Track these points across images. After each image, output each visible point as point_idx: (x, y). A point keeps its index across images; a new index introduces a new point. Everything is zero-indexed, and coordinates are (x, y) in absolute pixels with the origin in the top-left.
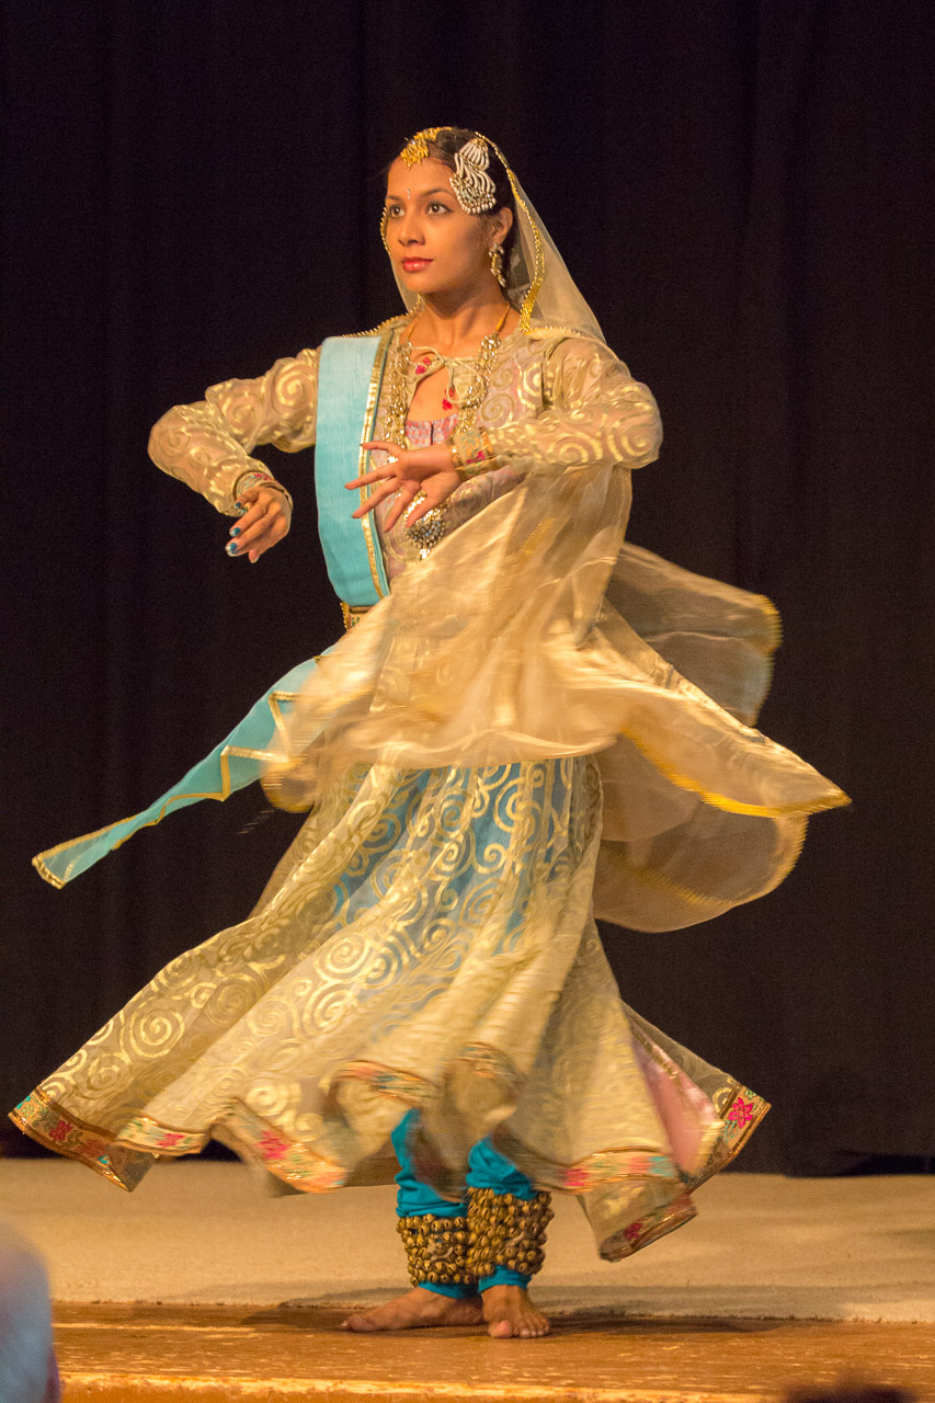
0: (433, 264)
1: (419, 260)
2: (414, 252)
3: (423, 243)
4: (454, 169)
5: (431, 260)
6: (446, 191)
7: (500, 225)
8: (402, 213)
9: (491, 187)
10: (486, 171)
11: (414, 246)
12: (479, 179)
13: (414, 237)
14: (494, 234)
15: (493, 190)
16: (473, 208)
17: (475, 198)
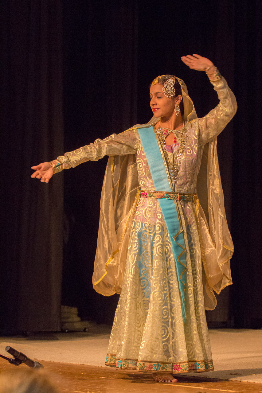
1: (156, 109)
3: (156, 105)
4: (164, 86)
5: (159, 109)
6: (161, 93)
7: (179, 99)
8: (152, 98)
9: (174, 91)
10: (174, 86)
11: (154, 106)
13: (154, 103)
14: (177, 102)
15: (175, 91)
16: (168, 96)
17: (169, 93)
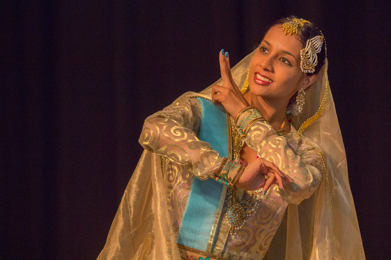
3: (272, 72)
6: (293, 56)
7: (308, 81)
9: (316, 63)
10: (318, 54)
12: (313, 57)
13: (268, 68)
17: (307, 65)
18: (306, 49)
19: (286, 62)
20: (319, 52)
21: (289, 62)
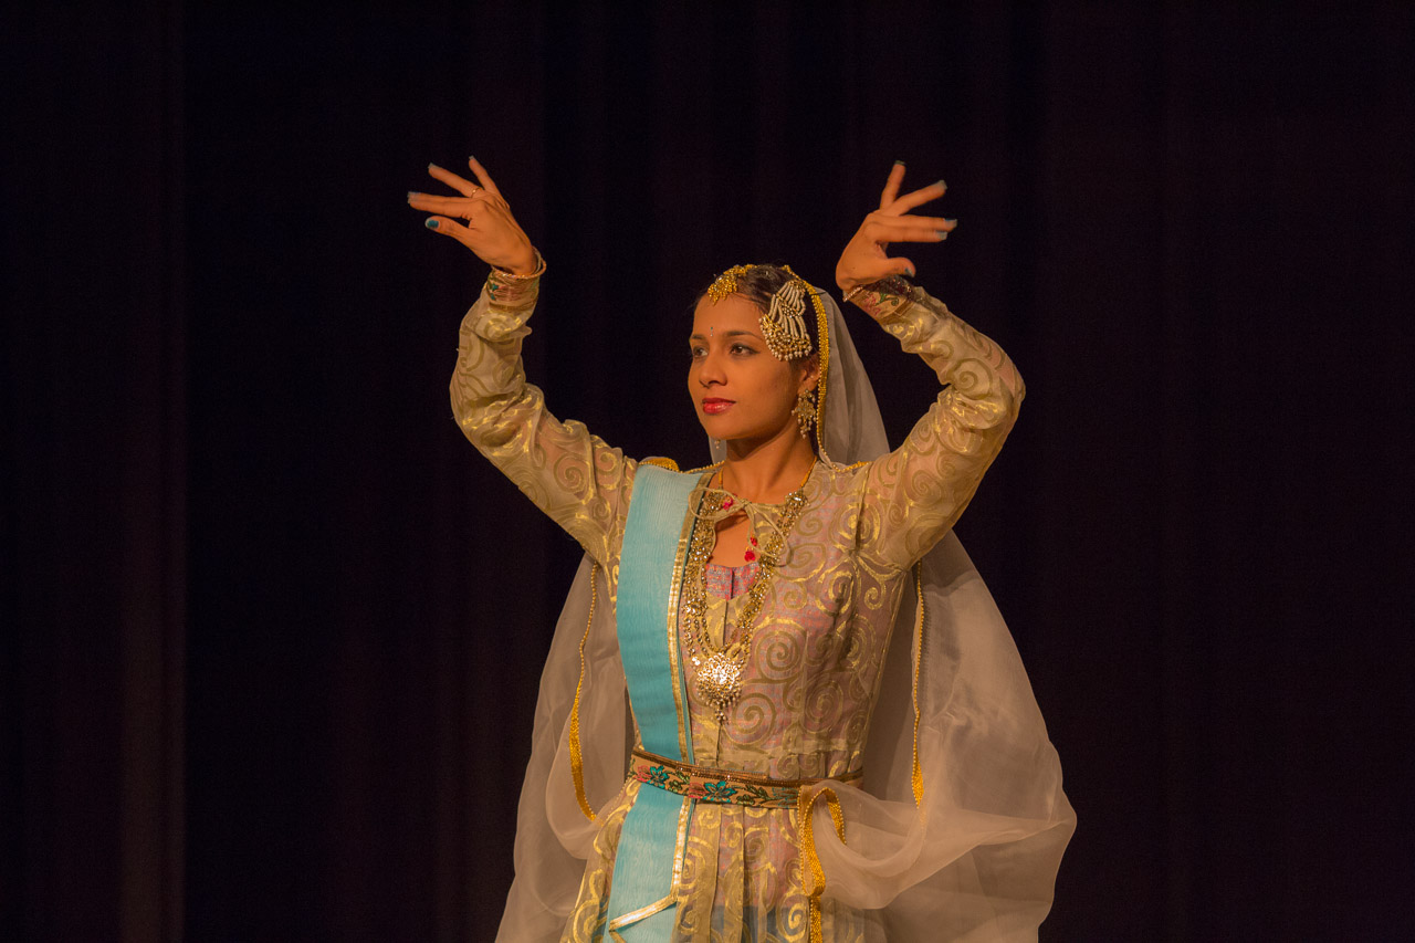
0: (734, 405)
1: (722, 401)
2: (717, 392)
3: (726, 384)
4: (767, 309)
5: (734, 402)
6: (749, 334)
7: (813, 371)
8: (704, 353)
11: (715, 387)
13: (715, 378)
16: (783, 354)
17: (786, 343)
18: (773, 312)
19: (744, 351)
20: (803, 310)
21: (748, 348)
